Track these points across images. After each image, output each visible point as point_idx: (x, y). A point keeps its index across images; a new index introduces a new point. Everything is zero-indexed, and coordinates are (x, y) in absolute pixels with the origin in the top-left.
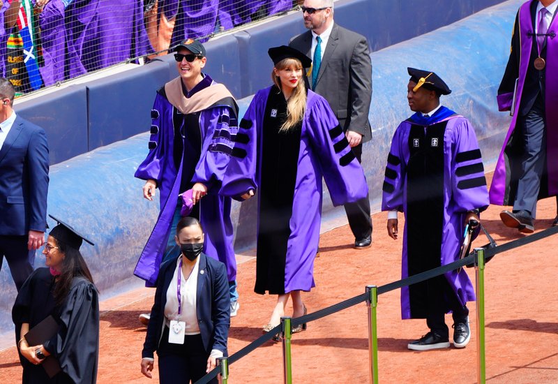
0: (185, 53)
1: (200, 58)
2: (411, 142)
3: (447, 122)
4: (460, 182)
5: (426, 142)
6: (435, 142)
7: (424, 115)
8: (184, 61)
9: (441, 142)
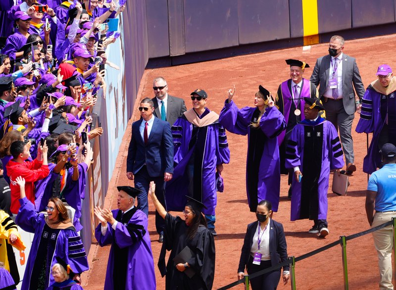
0: (196, 96)
1: (204, 99)
2: (306, 134)
3: (323, 124)
4: (335, 154)
5: (314, 134)
6: (319, 134)
7: (311, 120)
8: (196, 100)
9: (322, 134)
